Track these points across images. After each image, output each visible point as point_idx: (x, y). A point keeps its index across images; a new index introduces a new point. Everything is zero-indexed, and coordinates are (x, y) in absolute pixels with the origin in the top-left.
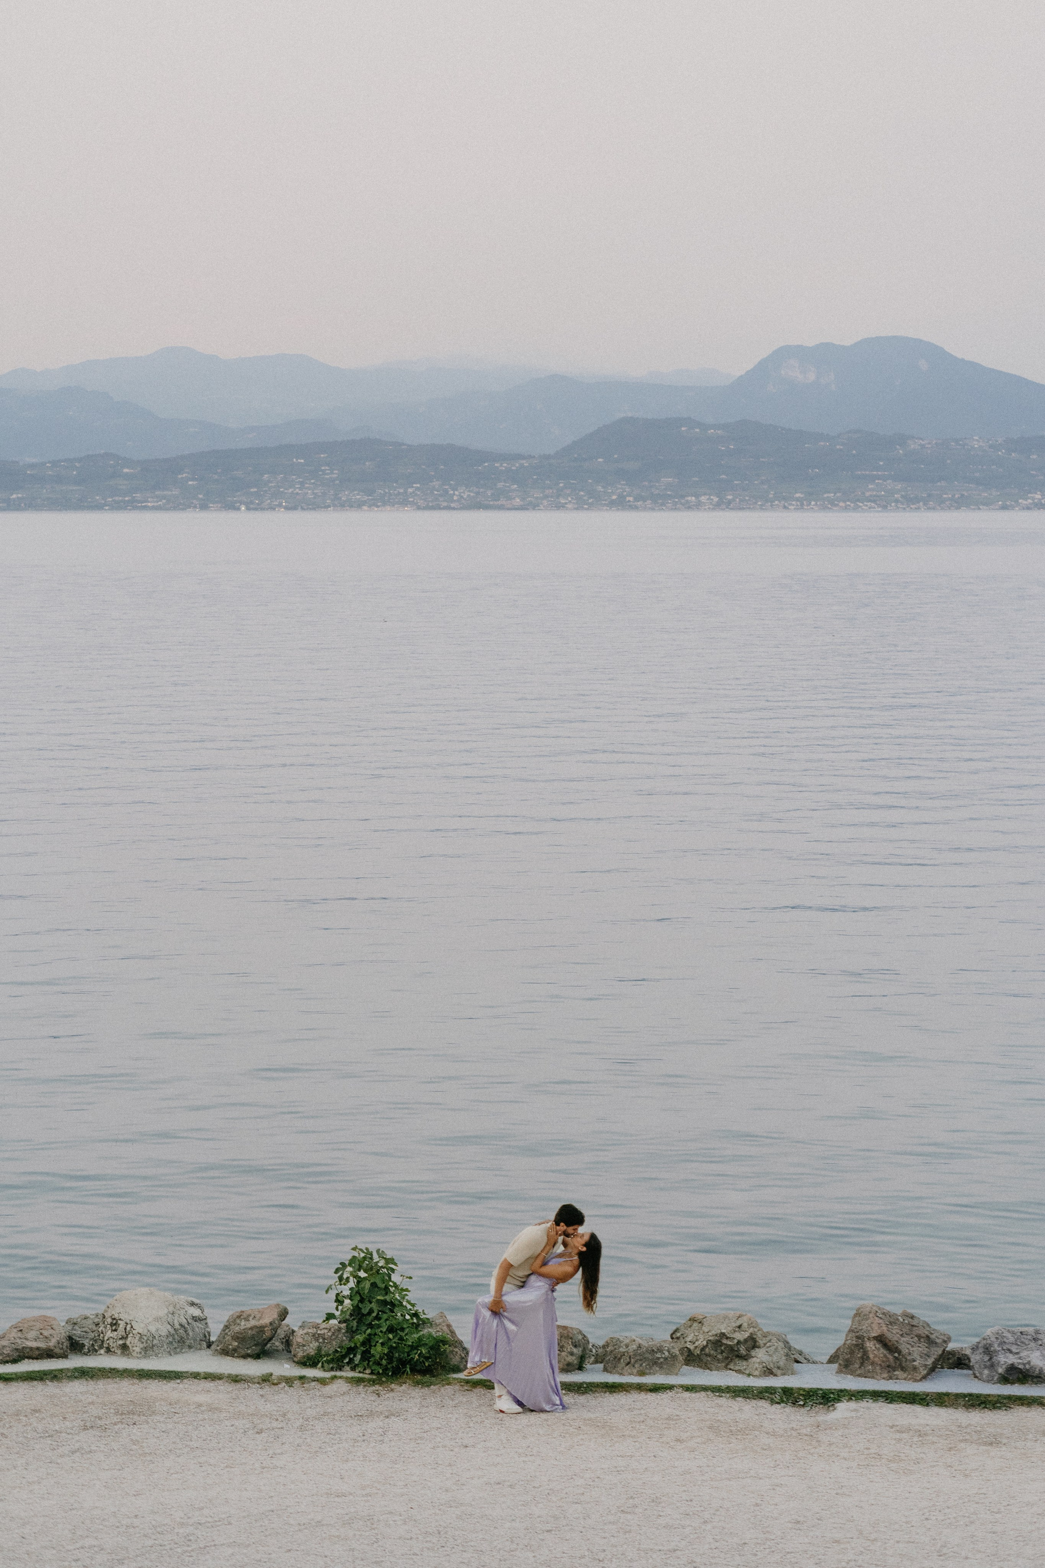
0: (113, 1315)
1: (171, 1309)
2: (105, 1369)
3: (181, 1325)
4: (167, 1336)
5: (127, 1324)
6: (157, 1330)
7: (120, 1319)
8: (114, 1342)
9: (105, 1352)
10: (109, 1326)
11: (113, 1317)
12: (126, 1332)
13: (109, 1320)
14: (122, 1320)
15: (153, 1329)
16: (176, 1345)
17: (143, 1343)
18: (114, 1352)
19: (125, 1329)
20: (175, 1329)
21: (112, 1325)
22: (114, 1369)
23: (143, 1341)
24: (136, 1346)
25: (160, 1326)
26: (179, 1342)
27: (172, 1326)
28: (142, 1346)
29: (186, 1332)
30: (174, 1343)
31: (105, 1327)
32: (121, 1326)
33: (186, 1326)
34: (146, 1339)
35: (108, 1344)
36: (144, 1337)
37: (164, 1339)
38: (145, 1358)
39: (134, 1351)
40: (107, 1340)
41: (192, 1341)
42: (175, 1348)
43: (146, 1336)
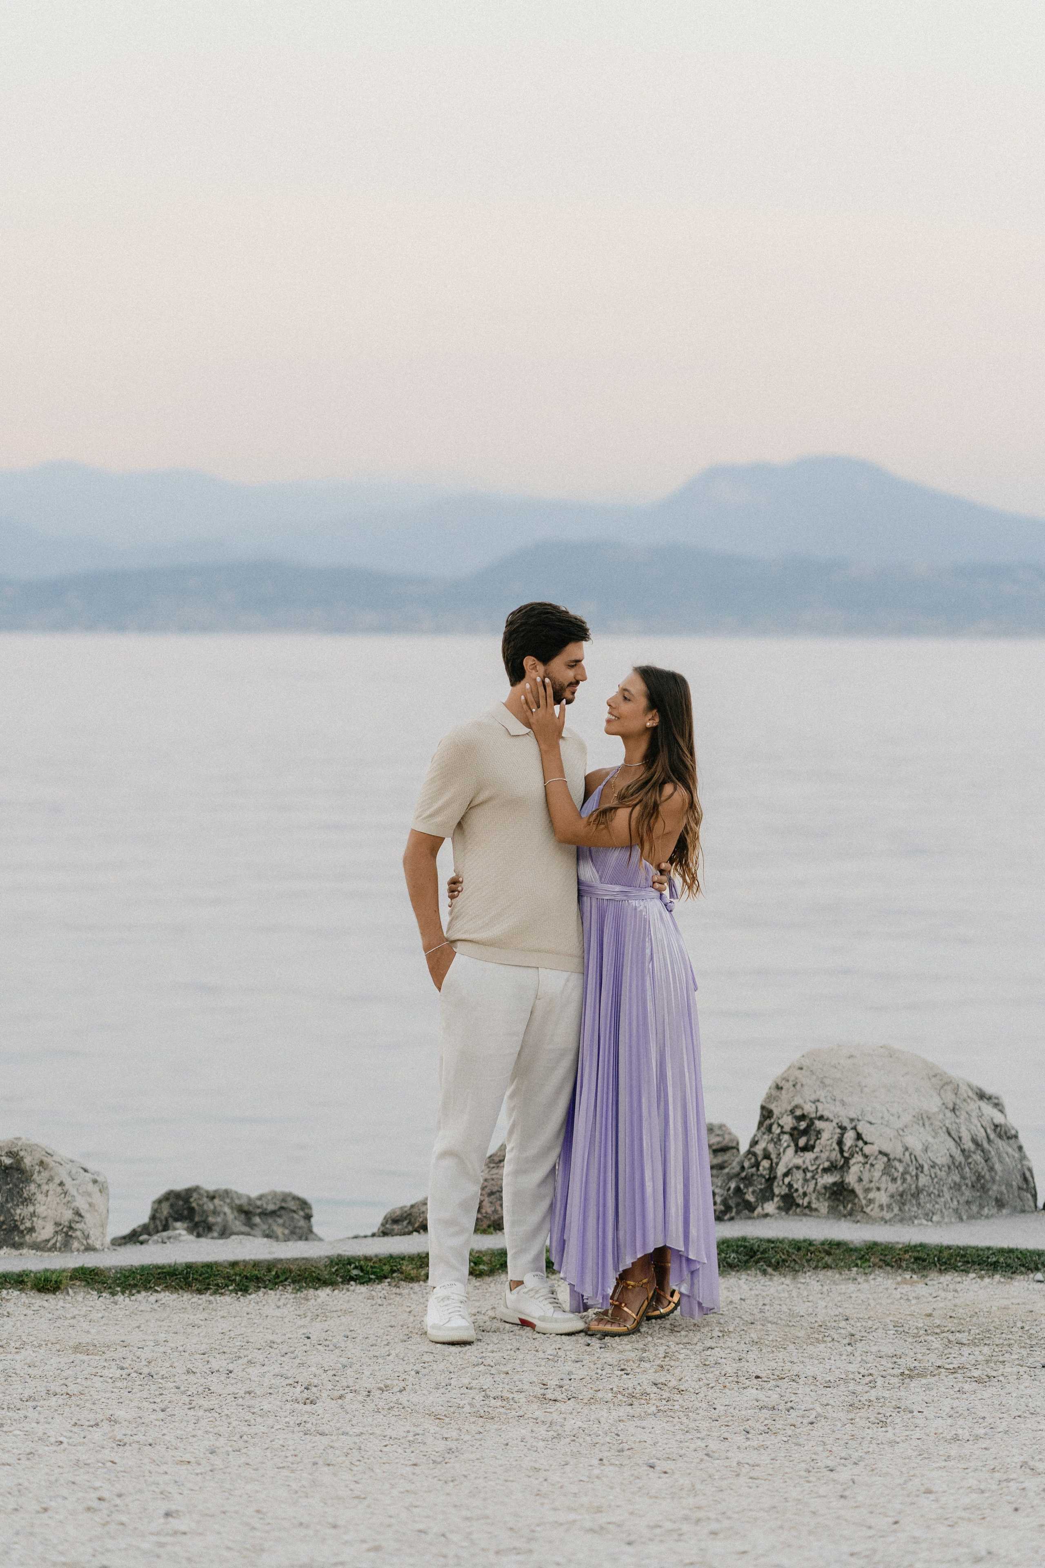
0: (797, 1107)
1: (949, 1097)
2: (811, 1244)
3: (974, 1141)
4: (949, 1168)
5: (843, 1129)
6: (926, 1150)
7: (821, 1118)
8: (806, 1181)
9: (779, 1208)
10: (786, 1137)
11: (798, 1113)
12: (842, 1151)
13: (788, 1122)
14: (827, 1120)
15: (915, 1142)
16: (968, 1194)
17: (894, 1180)
18: (809, 1206)
19: (840, 1143)
20: (963, 1151)
21: (795, 1134)
22: (839, 1244)
23: (896, 1174)
24: (878, 1189)
25: (930, 1139)
26: (973, 1186)
27: (958, 1141)
28: (892, 1188)
29: (986, 1161)
30: (964, 1188)
31: (777, 1141)
32: (825, 1136)
33: (986, 1145)
34: (901, 1169)
35: (790, 1186)
36: (897, 1164)
37: (943, 1174)
38: (902, 1220)
39: (871, 1201)
40: (786, 1175)
41: (1003, 1187)
42: (968, 1202)
43: (900, 1161)
